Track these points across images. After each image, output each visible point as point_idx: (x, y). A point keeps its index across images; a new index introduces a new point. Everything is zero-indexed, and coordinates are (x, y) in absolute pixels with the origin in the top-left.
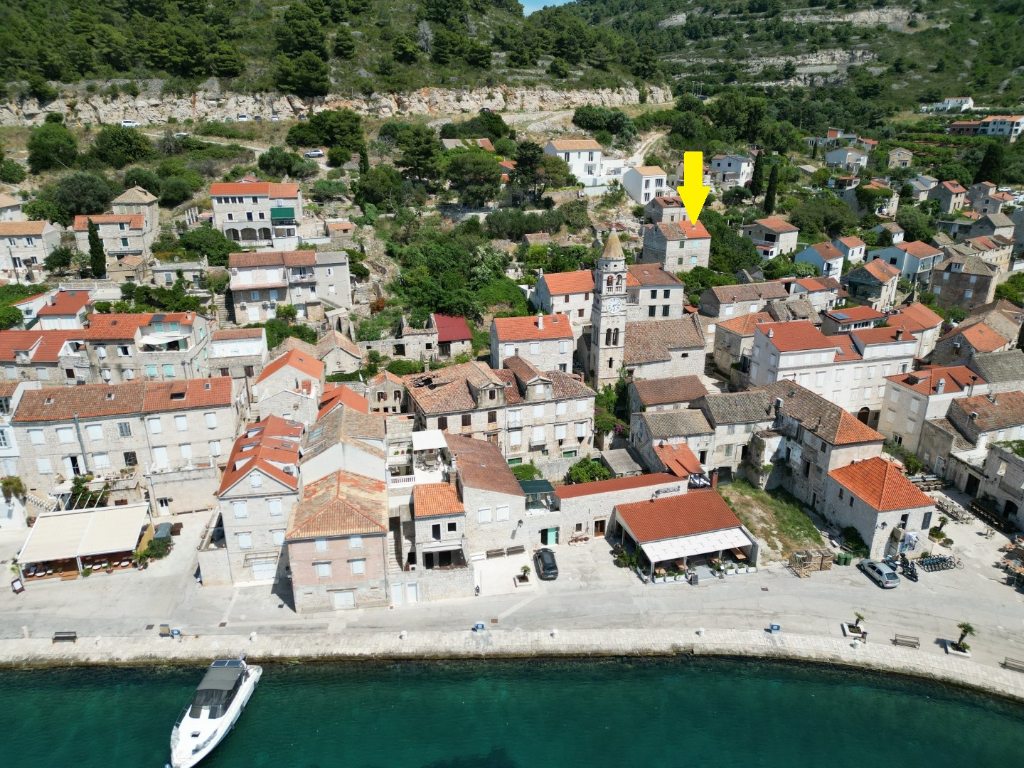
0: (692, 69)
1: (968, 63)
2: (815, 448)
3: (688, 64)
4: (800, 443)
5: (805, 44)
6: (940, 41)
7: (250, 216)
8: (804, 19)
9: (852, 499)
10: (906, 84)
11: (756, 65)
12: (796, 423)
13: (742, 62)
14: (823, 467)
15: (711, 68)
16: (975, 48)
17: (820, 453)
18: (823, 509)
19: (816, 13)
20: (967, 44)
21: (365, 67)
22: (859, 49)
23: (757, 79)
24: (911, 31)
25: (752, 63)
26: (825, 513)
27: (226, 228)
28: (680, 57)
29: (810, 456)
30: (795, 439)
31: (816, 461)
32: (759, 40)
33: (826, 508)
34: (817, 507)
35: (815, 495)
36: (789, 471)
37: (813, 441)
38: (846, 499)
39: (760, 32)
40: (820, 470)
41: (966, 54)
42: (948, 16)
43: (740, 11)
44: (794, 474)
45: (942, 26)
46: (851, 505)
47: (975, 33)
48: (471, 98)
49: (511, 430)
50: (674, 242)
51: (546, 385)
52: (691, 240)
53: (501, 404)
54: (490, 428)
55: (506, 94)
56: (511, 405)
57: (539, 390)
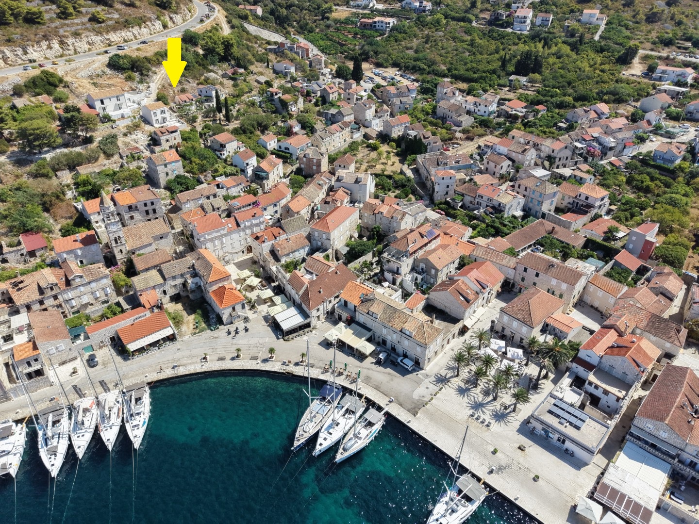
38: (215, 303)
48: (35, 51)
49: (67, 301)
50: (161, 165)
51: (81, 277)
52: (170, 163)
53: (58, 291)
54: (56, 302)
55: (62, 43)
56: (64, 290)
57: (78, 280)
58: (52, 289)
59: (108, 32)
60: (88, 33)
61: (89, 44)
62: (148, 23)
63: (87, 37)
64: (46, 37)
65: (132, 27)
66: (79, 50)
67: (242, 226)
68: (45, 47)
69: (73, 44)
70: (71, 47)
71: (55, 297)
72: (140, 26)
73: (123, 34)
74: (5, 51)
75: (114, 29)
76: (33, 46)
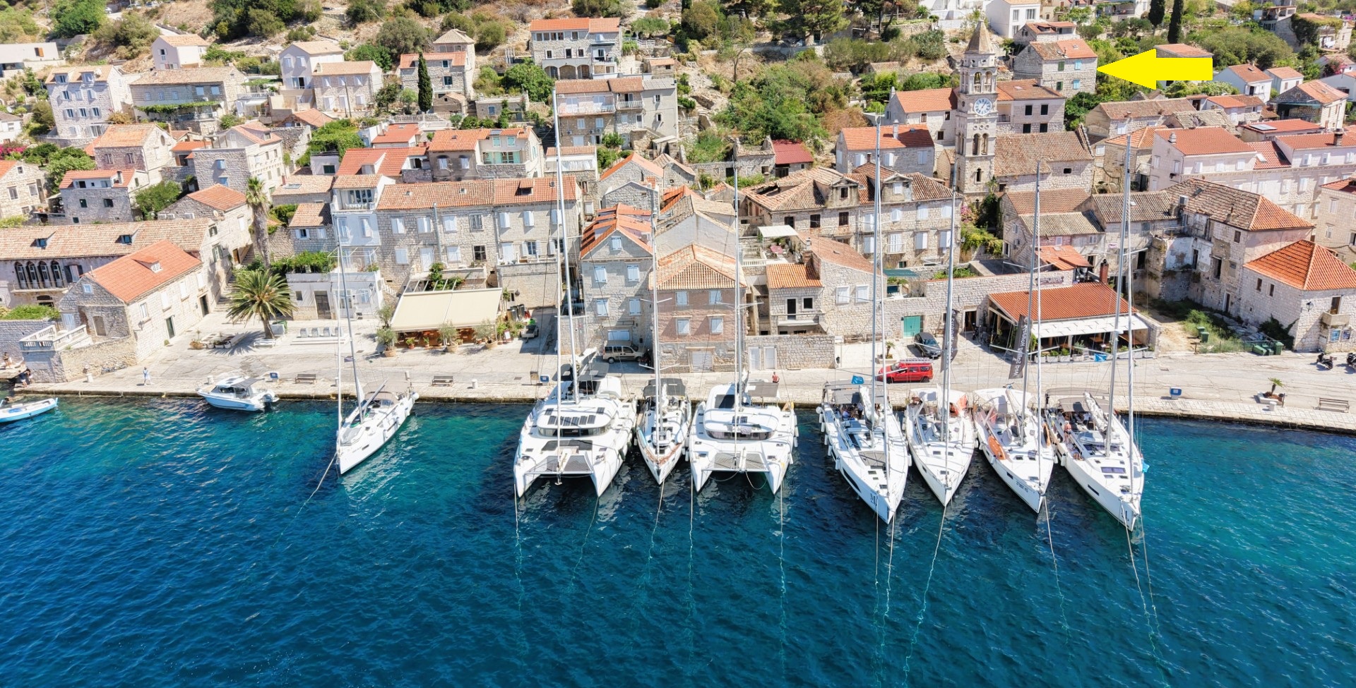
2: (1227, 240)
4: (1210, 240)
7: (569, 53)
9: (1272, 287)
12: (1204, 218)
14: (1237, 261)
17: (1233, 245)
18: (1238, 310)
26: (1241, 314)
27: (544, 66)
29: (1222, 252)
30: (1203, 238)
31: (1228, 255)
33: (1242, 308)
34: (1232, 310)
35: (1228, 296)
36: (1197, 278)
37: (1225, 234)
38: (1265, 288)
40: (1233, 265)
44: (1203, 279)
46: (1271, 295)
49: (864, 235)
50: (1052, 62)
51: (906, 184)
52: (1073, 60)
53: (854, 204)
54: (842, 231)
56: (862, 206)
57: (899, 189)
58: (844, 194)
67: (1296, 163)
71: (844, 217)
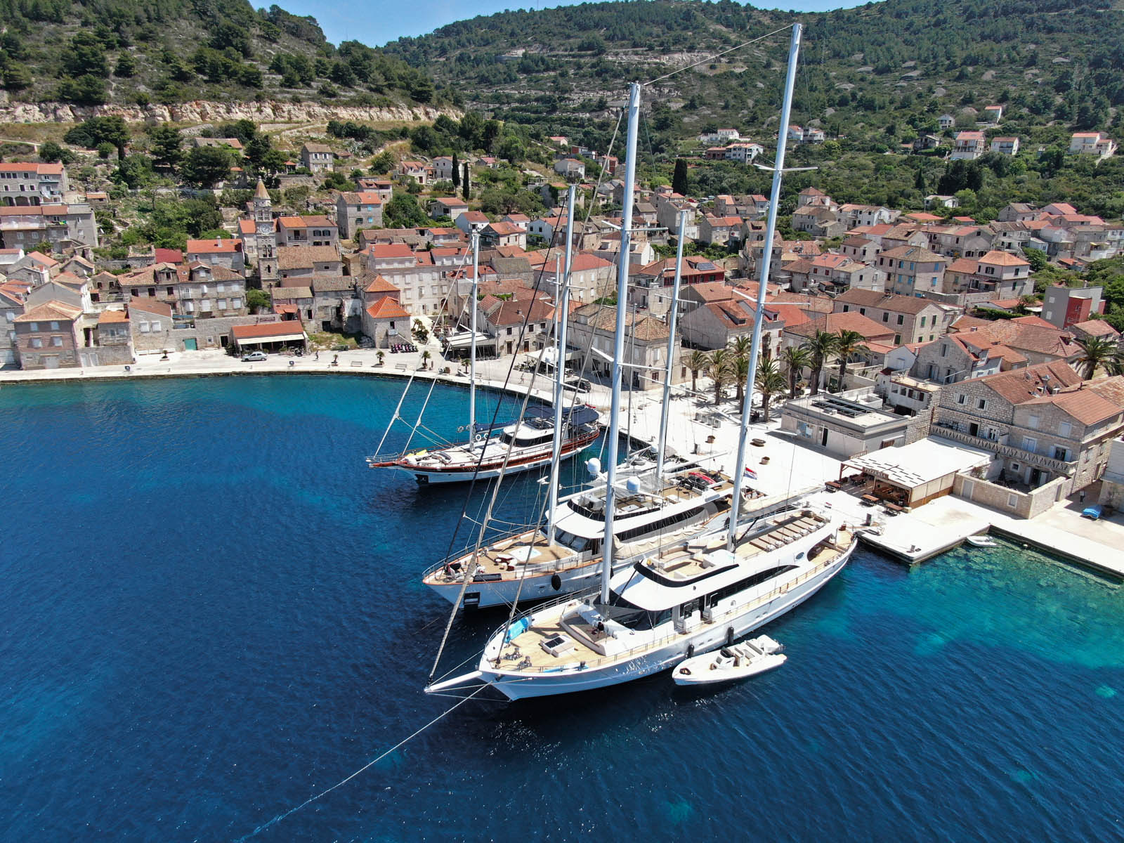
0: (521, 101)
1: (750, 103)
3: (518, 96)
5: (621, 81)
6: (734, 83)
7: (22, 187)
8: (625, 59)
10: (696, 118)
11: (577, 99)
13: (566, 96)
15: (537, 100)
16: (761, 89)
19: (636, 54)
20: (755, 86)
21: (145, 84)
22: (666, 86)
23: (574, 110)
24: (710, 73)
25: (574, 96)
28: (513, 89)
32: (584, 76)
39: (585, 70)
41: (751, 95)
42: (745, 62)
43: (572, 50)
45: (738, 71)
47: (764, 77)
48: (240, 111)
49: (185, 301)
50: (353, 206)
51: (208, 271)
52: (366, 205)
53: (176, 282)
54: (170, 298)
55: (275, 109)
56: (183, 283)
57: (203, 274)
58: (168, 277)
59: (336, 106)
60: (311, 103)
61: (309, 114)
62: (394, 109)
63: (309, 106)
64: (259, 99)
65: (371, 107)
66: (295, 119)
67: (438, 263)
68: (254, 110)
69: (289, 111)
70: (286, 114)
71: (170, 291)
72: (381, 108)
73: (356, 113)
74: (206, 105)
75: (346, 105)
76: (240, 105)
